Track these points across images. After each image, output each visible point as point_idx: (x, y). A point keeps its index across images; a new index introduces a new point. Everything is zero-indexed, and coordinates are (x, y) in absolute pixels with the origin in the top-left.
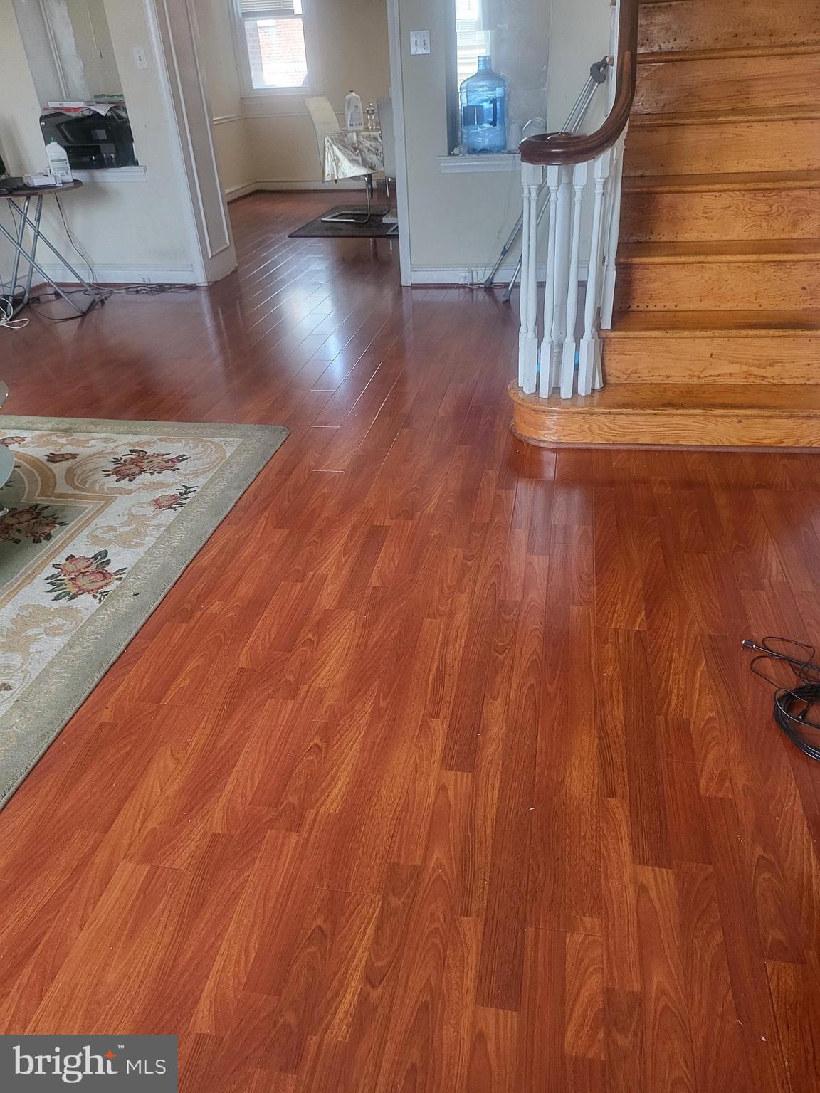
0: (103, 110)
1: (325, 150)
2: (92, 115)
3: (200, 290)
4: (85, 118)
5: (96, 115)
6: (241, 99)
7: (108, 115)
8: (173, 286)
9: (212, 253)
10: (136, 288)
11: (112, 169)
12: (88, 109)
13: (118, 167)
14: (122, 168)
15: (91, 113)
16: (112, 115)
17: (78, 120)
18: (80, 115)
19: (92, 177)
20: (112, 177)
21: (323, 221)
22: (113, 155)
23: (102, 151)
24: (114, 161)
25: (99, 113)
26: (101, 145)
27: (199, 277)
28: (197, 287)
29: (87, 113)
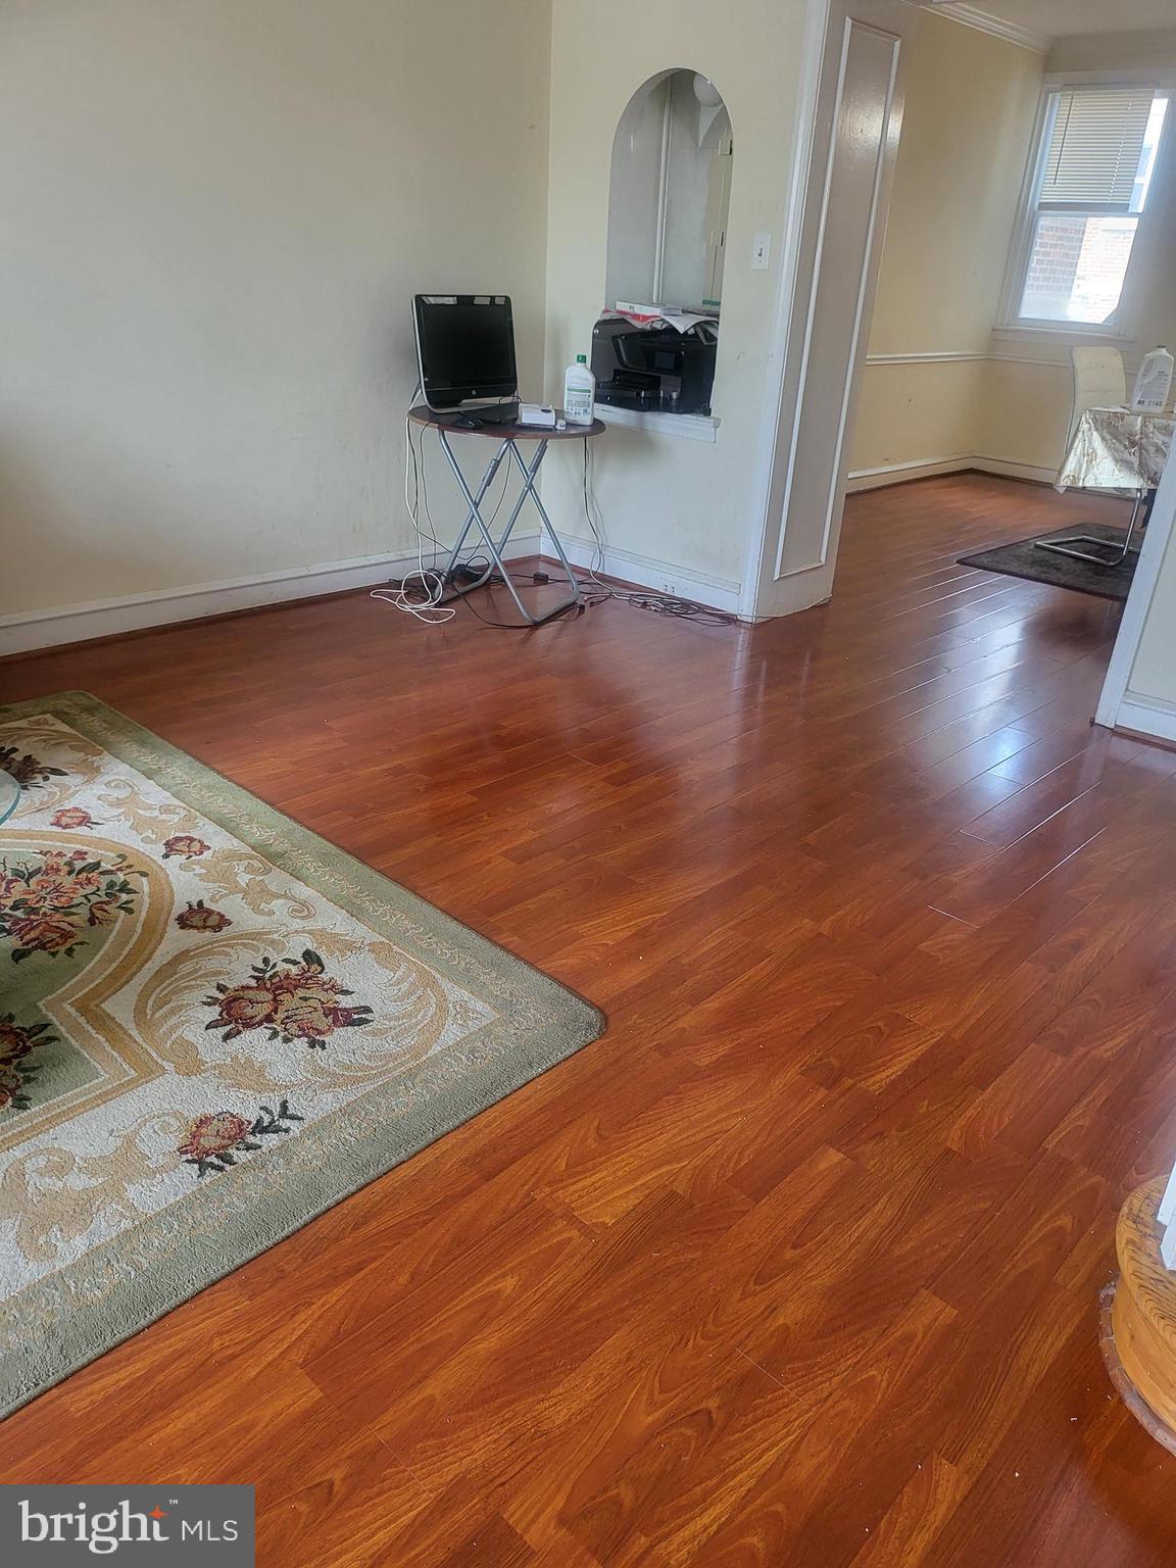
0: (682, 325)
1: (1075, 435)
2: (665, 329)
3: (740, 626)
4: (655, 333)
5: (672, 330)
6: (993, 330)
7: (689, 332)
8: (701, 609)
9: (781, 573)
10: (643, 598)
11: (668, 415)
12: (662, 320)
13: (677, 413)
14: (684, 416)
15: (664, 326)
16: (696, 334)
17: (644, 334)
18: (648, 327)
19: (642, 421)
20: (668, 426)
21: (1037, 546)
22: (674, 395)
23: (661, 386)
24: (673, 403)
25: (674, 328)
26: (662, 376)
27: (744, 604)
28: (737, 620)
29: (658, 326)
